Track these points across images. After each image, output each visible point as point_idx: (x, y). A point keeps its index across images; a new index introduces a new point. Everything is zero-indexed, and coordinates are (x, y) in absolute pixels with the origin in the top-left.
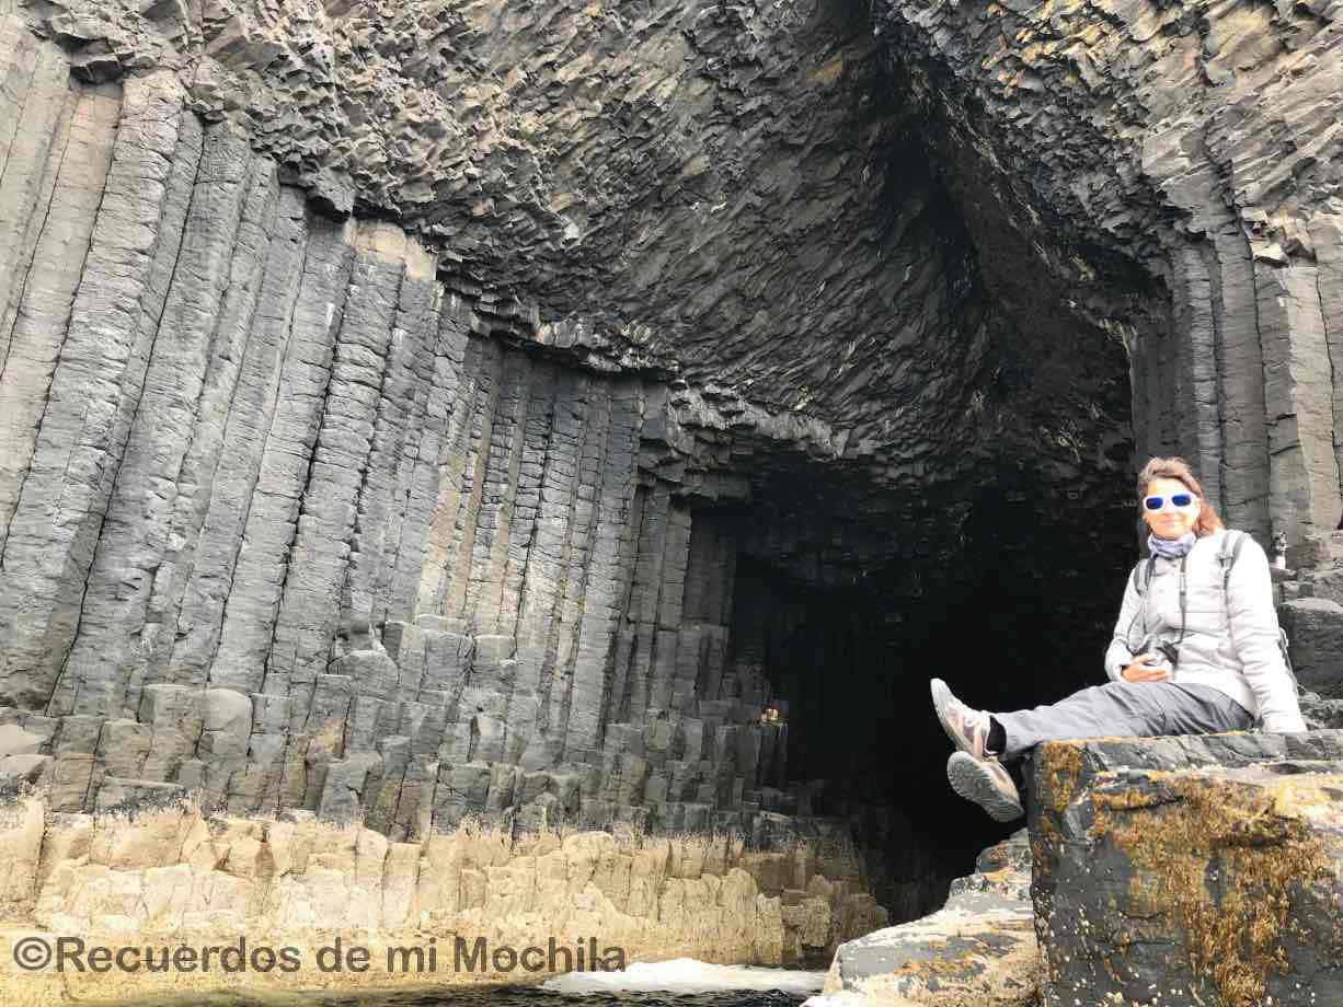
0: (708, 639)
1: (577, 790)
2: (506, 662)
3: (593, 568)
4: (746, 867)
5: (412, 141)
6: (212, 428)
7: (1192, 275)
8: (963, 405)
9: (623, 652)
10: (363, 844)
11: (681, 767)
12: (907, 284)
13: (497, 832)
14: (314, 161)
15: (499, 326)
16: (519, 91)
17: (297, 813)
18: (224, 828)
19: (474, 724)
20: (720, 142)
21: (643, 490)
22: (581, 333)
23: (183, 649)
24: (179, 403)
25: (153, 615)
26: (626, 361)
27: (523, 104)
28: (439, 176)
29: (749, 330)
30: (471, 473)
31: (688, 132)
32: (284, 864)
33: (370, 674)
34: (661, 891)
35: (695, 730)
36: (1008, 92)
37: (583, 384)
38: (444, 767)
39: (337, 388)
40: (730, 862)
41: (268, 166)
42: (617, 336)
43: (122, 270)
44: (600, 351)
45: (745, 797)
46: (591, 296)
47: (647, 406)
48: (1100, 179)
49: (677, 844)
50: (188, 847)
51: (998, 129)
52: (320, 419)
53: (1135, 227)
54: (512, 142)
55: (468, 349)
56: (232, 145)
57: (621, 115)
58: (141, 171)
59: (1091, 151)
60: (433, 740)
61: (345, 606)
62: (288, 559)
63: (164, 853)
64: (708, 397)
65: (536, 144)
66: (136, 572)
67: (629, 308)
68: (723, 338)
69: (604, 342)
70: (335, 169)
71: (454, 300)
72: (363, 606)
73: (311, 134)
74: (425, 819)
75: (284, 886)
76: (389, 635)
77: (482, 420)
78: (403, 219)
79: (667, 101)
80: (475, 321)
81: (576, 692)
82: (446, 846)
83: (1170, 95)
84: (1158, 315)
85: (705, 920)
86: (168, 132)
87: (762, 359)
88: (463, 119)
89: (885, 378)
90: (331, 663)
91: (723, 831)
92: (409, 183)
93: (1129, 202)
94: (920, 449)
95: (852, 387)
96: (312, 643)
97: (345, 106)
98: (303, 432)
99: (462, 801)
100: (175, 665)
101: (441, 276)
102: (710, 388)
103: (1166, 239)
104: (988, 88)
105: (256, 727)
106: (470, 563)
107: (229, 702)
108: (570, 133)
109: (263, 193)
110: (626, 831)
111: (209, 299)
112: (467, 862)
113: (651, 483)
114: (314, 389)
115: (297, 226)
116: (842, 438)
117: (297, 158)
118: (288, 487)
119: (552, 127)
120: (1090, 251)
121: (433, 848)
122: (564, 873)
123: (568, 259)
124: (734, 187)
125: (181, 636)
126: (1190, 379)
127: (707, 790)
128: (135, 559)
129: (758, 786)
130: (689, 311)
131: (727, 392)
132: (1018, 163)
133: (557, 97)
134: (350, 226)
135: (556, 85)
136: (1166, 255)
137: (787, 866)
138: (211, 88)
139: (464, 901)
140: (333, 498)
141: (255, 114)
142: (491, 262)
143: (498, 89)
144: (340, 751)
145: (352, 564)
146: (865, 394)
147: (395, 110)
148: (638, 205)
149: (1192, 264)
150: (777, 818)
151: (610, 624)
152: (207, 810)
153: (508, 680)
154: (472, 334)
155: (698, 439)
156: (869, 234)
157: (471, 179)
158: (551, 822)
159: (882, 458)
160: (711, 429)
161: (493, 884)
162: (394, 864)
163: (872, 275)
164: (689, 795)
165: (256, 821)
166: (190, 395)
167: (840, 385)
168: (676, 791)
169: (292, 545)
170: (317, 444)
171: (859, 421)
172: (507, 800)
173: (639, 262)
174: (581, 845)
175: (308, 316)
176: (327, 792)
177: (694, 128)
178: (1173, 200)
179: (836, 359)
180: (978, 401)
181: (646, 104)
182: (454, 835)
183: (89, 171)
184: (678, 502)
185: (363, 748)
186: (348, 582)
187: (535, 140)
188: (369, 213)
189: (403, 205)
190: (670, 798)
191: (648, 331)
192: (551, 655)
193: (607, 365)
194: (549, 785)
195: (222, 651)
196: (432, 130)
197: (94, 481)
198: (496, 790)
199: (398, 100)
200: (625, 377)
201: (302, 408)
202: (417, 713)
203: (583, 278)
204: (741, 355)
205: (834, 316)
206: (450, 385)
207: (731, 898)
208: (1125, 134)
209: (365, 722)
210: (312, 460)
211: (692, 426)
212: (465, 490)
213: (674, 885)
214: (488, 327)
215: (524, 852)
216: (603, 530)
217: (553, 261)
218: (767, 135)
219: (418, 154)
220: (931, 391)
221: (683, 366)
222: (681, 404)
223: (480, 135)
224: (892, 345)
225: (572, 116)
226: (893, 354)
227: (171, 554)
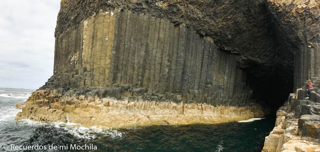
0: (244, 84)
1: (231, 102)
2: (223, 87)
3: (232, 76)
4: (250, 109)
5: (211, 27)
6: (192, 62)
7: (302, 48)
8: (275, 57)
9: (235, 86)
10: (211, 107)
11: (242, 99)
12: (269, 43)
13: (224, 107)
14: (200, 30)
15: (220, 48)
16: (223, 19)
17: (204, 103)
18: (198, 105)
19: (220, 94)
20: (248, 25)
21: (237, 68)
22: (230, 49)
23: (192, 86)
24: (189, 60)
25: (189, 83)
26: (235, 52)
27: (224, 21)
28: (214, 31)
29: (250, 48)
30: (218, 65)
31: (243, 25)
32: (204, 109)
33: (210, 88)
34: (240, 113)
35: (243, 95)
36: (283, 24)
37: (230, 55)
38: (219, 99)
39: (204, 56)
40: (247, 109)
41: (195, 31)
42: (234, 49)
43: (182, 46)
44: (233, 51)
45: (249, 101)
46: (232, 44)
47: (237, 58)
48: (293, 35)
49: (242, 108)
50: (195, 107)
51: (282, 28)
52: (203, 60)
53: (296, 42)
54: (223, 26)
55: (217, 51)
56: (191, 30)
57: (236, 23)
58: (182, 35)
59: (292, 32)
60: (217, 96)
61: (207, 80)
62: (200, 75)
63: (193, 108)
64: (244, 56)
65: (225, 26)
66: (187, 79)
67: (236, 46)
68: (247, 49)
69: (233, 50)
70: (203, 31)
71: (215, 45)
72: (208, 81)
73: (200, 27)
74: (217, 105)
75: (204, 111)
76: (211, 84)
77: (219, 59)
78: (210, 36)
79: (241, 21)
80: (218, 47)
81: (230, 91)
82: (220, 108)
83: (301, 27)
84: (298, 51)
85: (245, 116)
86: (185, 30)
87: (252, 51)
88: (216, 24)
89: (266, 54)
90: (206, 87)
91: (246, 106)
92: (211, 31)
93: (296, 39)
94: (270, 62)
95: (263, 55)
96: (204, 85)
97: (204, 23)
98: (201, 61)
99: (221, 103)
100: (191, 88)
101: (214, 42)
102: (245, 55)
103: (299, 43)
104: (281, 23)
105: (199, 94)
106: (218, 76)
107: (196, 91)
108: (230, 25)
109: (195, 35)
110: (237, 107)
111: (191, 48)
112: (221, 109)
113: (238, 67)
114: (202, 56)
115: (199, 38)
116: (261, 61)
117: (198, 30)
118: (200, 68)
119: (227, 24)
120: (291, 43)
121: (218, 108)
122: (231, 111)
123: (229, 40)
124: (249, 31)
125: (191, 84)
126: (301, 60)
127: (245, 101)
128: (187, 77)
129: (250, 99)
130: (243, 46)
131: (247, 55)
132: (284, 32)
133: (227, 20)
134: (204, 37)
135: (228, 19)
136: (299, 45)
137: (254, 109)
138: (188, 24)
139: (221, 114)
140: (205, 68)
141: (193, 26)
142: (220, 40)
143: (220, 19)
144: (208, 96)
145: (207, 76)
146: (264, 56)
147: (209, 23)
148: (237, 34)
149: (302, 47)
150: (252, 103)
151: (233, 83)
152: (196, 103)
153: (223, 89)
154: (217, 49)
155: (243, 61)
156: (265, 37)
157: (217, 31)
158: (229, 105)
159: (266, 63)
160: (245, 60)
161: (224, 112)
162: (215, 109)
163: (266, 42)
164: (243, 102)
165: (200, 104)
166: (190, 59)
167: (261, 55)
168: (241, 102)
169: (201, 74)
170: (203, 63)
171: (263, 59)
172: (225, 103)
173: (237, 40)
174: (232, 108)
175: (201, 48)
176: (207, 101)
177: (244, 24)
178: (300, 39)
179: (261, 51)
180: (276, 57)
181: (238, 22)
182: (220, 106)
183: (177, 36)
184: (241, 69)
185: (210, 96)
186: (207, 78)
187: (225, 25)
188: (207, 35)
189: (211, 34)
190: (241, 103)
191: (238, 49)
192: (227, 86)
193: (233, 53)
194: (229, 101)
195: (195, 86)
196: (213, 25)
197: (182, 69)
198: (224, 102)
199: (209, 21)
200: (235, 54)
201: (201, 59)
202: (215, 93)
203: (231, 42)
204: (249, 51)
205: (261, 47)
206: (215, 55)
207: (248, 113)
208: (296, 31)
209: (210, 94)
210: (202, 64)
211: (243, 60)
212: (217, 67)
213: (242, 112)
214: (219, 48)
215: (226, 109)
216: (233, 72)
217: (227, 40)
218: (253, 24)
219: (212, 28)
220: (271, 56)
221: (242, 53)
222: (241, 57)
223: (218, 25)
224: (267, 50)
225: (230, 23)
226: (267, 51)
227: (190, 76)
